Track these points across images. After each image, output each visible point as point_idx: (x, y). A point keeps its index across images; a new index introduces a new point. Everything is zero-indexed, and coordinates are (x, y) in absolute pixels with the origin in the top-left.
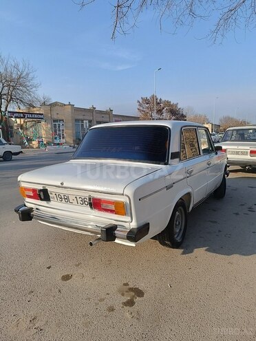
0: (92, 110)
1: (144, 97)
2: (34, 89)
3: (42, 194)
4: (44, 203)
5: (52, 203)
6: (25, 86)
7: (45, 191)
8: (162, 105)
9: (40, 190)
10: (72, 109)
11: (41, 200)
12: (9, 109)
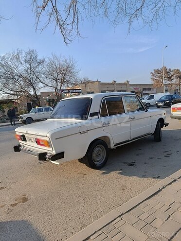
0: (114, 83)
1: (156, 69)
2: (76, 74)
3: (22, 137)
4: (24, 142)
5: (27, 142)
6: (71, 73)
7: (23, 136)
8: (171, 73)
9: (21, 136)
10: (99, 84)
11: (23, 141)
12: (62, 88)
